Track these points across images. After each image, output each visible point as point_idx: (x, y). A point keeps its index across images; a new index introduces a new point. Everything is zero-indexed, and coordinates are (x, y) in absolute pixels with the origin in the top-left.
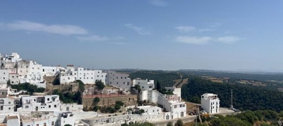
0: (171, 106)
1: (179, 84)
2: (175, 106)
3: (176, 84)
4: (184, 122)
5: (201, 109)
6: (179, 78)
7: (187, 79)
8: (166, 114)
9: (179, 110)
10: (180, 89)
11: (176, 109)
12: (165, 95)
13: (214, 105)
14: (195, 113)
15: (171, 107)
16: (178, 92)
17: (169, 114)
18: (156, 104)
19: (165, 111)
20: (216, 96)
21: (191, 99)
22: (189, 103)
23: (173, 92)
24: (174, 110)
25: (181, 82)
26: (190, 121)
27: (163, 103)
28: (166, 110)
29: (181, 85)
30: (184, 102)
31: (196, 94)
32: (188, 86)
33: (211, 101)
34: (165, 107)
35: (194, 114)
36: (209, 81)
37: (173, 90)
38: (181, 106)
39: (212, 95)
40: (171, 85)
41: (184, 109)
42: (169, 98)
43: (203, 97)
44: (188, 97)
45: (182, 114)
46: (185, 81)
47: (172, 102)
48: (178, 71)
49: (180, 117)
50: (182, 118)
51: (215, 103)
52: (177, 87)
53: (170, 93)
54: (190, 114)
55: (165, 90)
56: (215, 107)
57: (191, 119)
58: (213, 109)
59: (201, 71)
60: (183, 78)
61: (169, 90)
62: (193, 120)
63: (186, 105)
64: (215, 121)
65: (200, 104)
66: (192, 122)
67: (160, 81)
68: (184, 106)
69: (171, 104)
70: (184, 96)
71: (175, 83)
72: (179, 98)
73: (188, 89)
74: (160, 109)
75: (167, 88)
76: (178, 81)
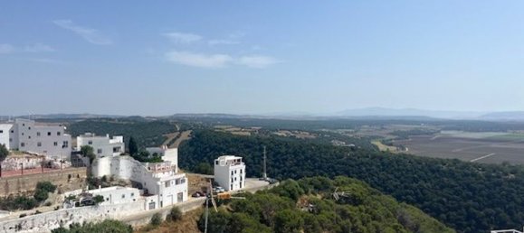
0: (159, 183)
1: (174, 140)
2: (167, 184)
3: (168, 142)
4: (183, 211)
5: (215, 184)
6: (173, 130)
7: (190, 131)
8: (149, 199)
9: (175, 189)
10: (175, 151)
11: (169, 188)
12: (147, 164)
13: (237, 175)
14: (204, 192)
15: (158, 186)
16: (171, 156)
17: (155, 198)
18: (127, 182)
19: (146, 193)
20: (239, 160)
21: (197, 167)
22: (193, 175)
23: (163, 158)
24: (165, 191)
25: (178, 137)
26: (195, 208)
27: (142, 179)
28: (150, 192)
29: (178, 142)
30: (184, 175)
31: (205, 158)
32: (191, 143)
33: (232, 168)
34: (147, 187)
35: (202, 195)
36: (229, 133)
37: (162, 154)
38: (177, 182)
39: (233, 158)
40: (158, 144)
41: (184, 187)
42: (155, 170)
43: (217, 163)
44: (191, 164)
45: (180, 196)
46: (186, 136)
47: (160, 175)
48: (172, 117)
49: (175, 201)
50: (181, 203)
51: (238, 172)
52: (169, 146)
53: (157, 158)
54: (194, 196)
55: (147, 154)
56: (238, 179)
57: (197, 203)
58: (235, 183)
59: (214, 117)
60: (181, 131)
61: (155, 154)
62: (200, 206)
63: (186, 179)
64: (239, 203)
65: (213, 174)
66: (198, 209)
67: (136, 137)
68: (183, 181)
69: (158, 179)
70: (184, 164)
71: (167, 138)
72: (175, 167)
73: (192, 149)
74: (137, 192)
75: (151, 150)
76: (172, 136)
